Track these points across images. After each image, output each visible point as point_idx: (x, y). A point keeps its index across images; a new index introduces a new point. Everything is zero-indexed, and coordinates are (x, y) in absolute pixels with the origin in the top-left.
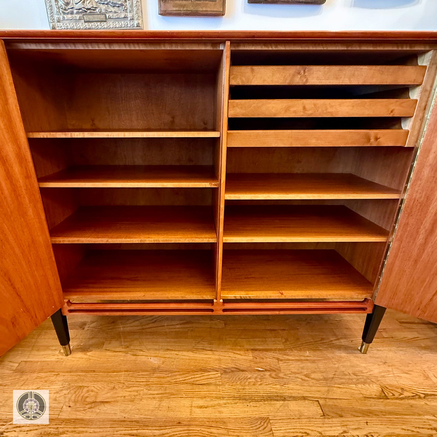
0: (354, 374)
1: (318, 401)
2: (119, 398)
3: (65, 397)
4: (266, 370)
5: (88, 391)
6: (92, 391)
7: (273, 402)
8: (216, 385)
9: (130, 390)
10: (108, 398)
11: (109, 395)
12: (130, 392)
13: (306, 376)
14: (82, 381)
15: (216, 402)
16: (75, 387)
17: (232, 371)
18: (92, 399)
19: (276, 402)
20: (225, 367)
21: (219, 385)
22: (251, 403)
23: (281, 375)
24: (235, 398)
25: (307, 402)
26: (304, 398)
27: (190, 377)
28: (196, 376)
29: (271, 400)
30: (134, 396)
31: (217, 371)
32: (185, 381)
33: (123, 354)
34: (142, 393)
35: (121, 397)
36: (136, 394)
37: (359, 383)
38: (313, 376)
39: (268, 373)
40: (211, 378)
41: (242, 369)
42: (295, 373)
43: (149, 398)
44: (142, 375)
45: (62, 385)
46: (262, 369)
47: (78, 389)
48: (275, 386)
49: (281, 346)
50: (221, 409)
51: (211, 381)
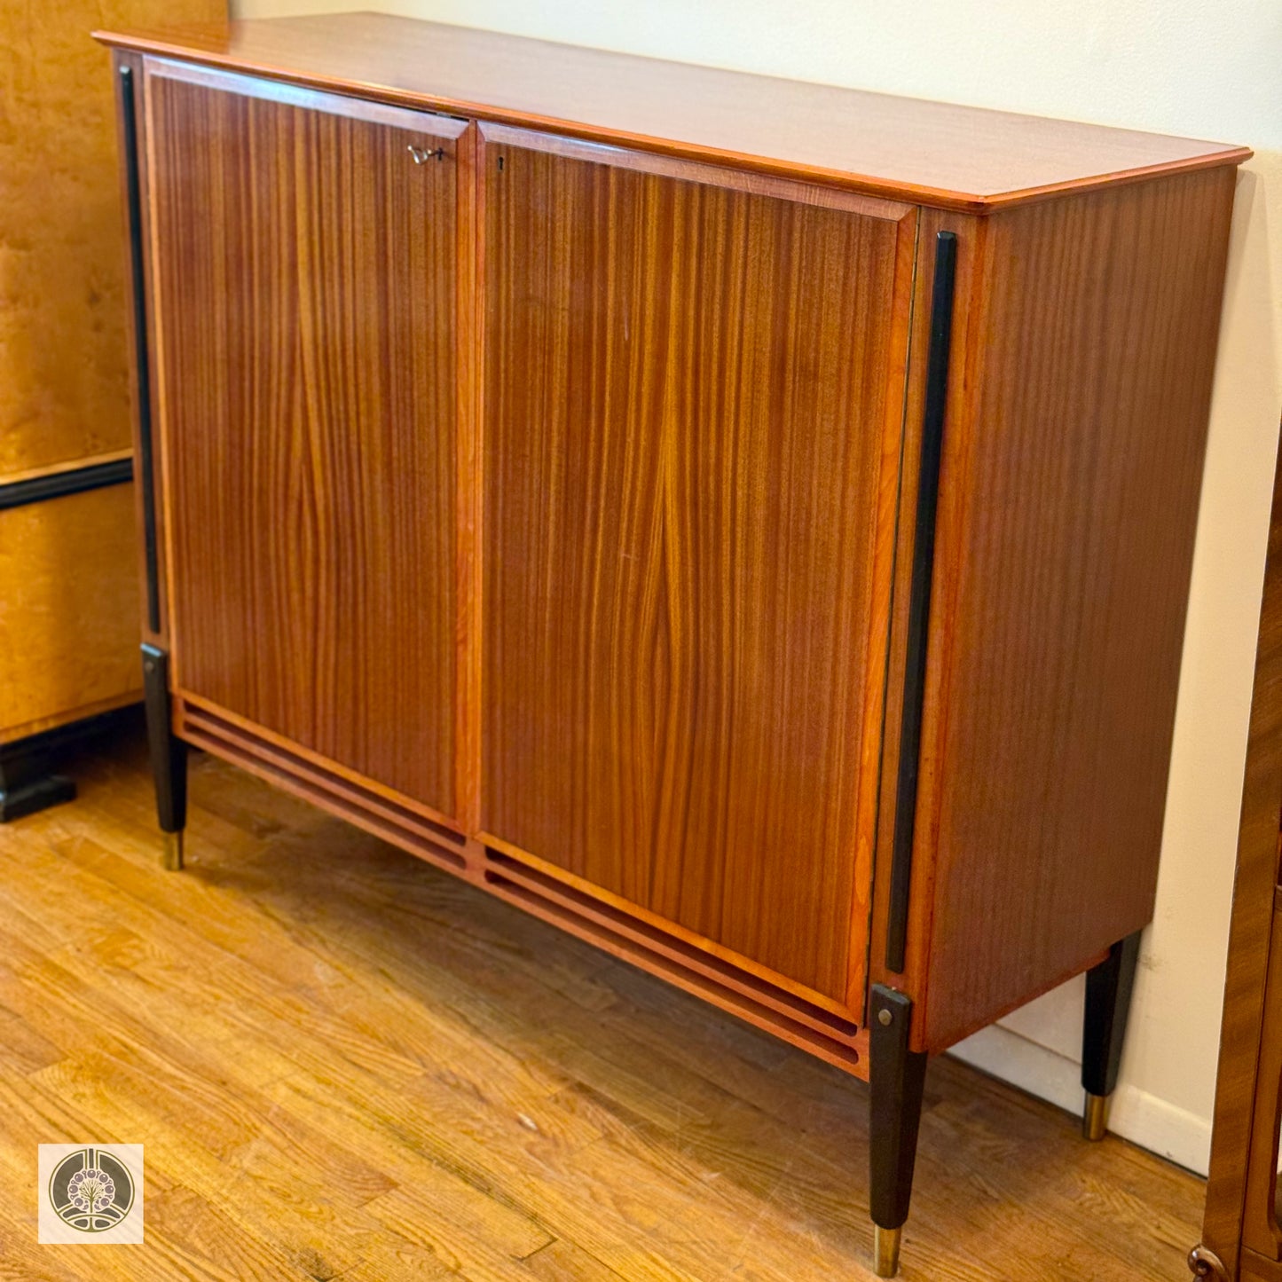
1: (554, 1239)
4: (540, 1132)
7: (451, 1177)
8: (383, 1082)
13: (619, 1199)
15: (337, 1104)
17: (457, 1087)
20: (454, 1069)
21: (389, 1087)
22: (403, 1149)
23: (558, 1160)
24: (386, 1121)
25: (528, 1224)
26: (534, 1217)
27: (350, 1040)
29: (454, 1172)
31: (424, 1065)
38: (635, 1209)
39: (531, 1138)
40: (392, 1068)
41: (488, 1095)
42: (600, 1179)
46: (532, 1125)
48: (504, 1162)
50: (332, 1119)
51: (383, 1071)
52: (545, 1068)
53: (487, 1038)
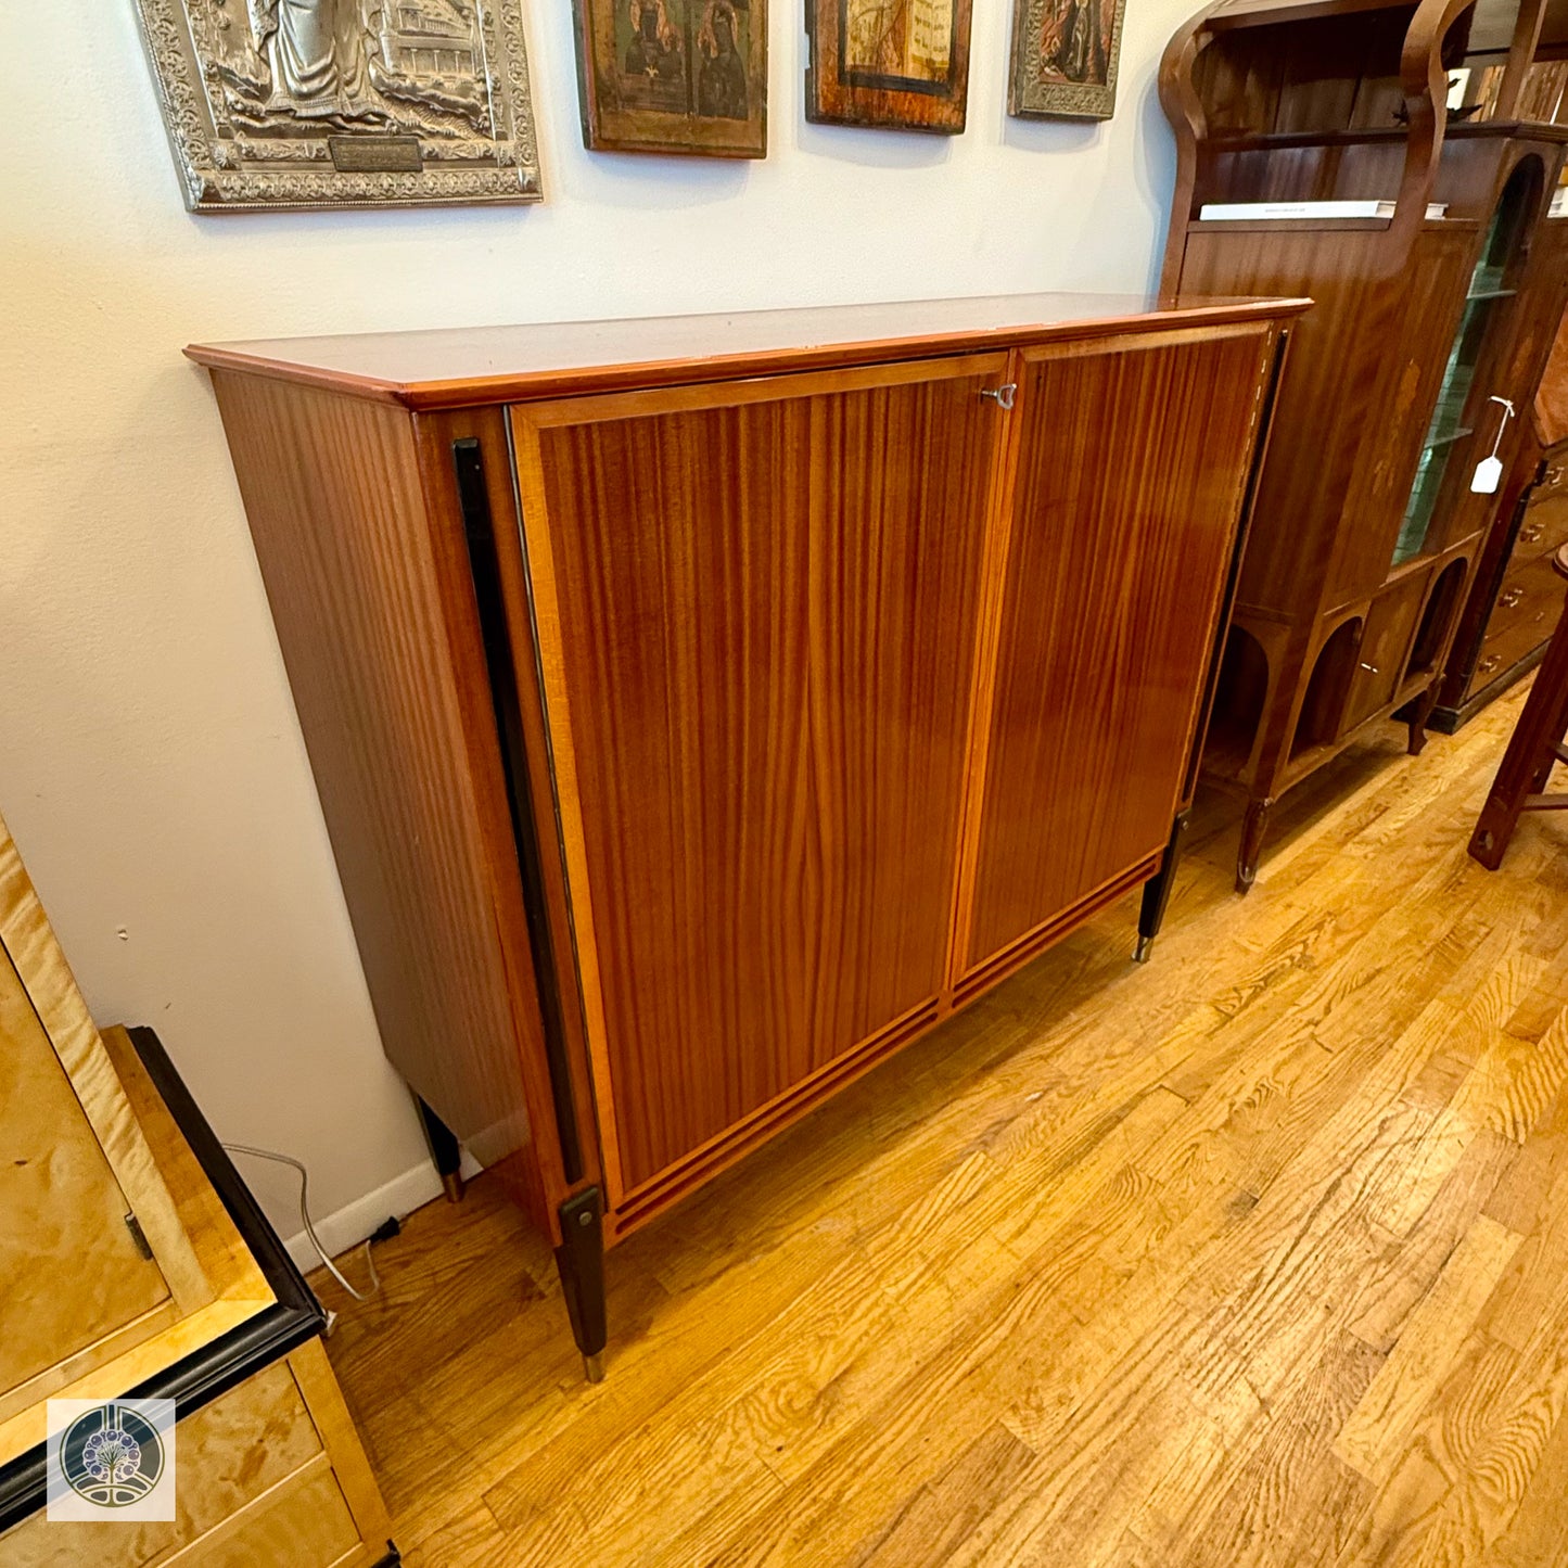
0: (1165, 1007)
1: (1161, 1087)
2: (859, 1347)
3: (742, 1446)
4: (1045, 1092)
5: (774, 1392)
6: (784, 1383)
7: (1110, 1136)
8: (999, 1178)
9: (858, 1313)
10: (837, 1365)
11: (830, 1357)
12: (864, 1315)
13: (1109, 1056)
14: (730, 1387)
15: (1032, 1205)
16: (731, 1412)
18: (809, 1397)
19: (1114, 1132)
20: (974, 1135)
21: (1004, 1173)
22: (1083, 1163)
23: (1075, 1083)
24: (1050, 1175)
25: (1150, 1099)
26: (1142, 1096)
27: (939, 1200)
28: (946, 1191)
29: (1103, 1135)
30: (882, 1315)
31: (971, 1153)
32: (941, 1213)
33: (743, 1267)
34: (888, 1300)
35: (860, 1339)
36: (877, 1312)
37: (1182, 1018)
38: (1117, 1050)
39: (1053, 1095)
40: (976, 1173)
41: (1007, 1118)
42: (1090, 1064)
43: (915, 1294)
44: (844, 1270)
45: (695, 1435)
46: (1037, 1095)
47: (746, 1409)
48: (1085, 1109)
49: (1022, 1032)
50: (1053, 1209)
51: (982, 1178)
52: (965, 1086)
53: (927, 1117)
